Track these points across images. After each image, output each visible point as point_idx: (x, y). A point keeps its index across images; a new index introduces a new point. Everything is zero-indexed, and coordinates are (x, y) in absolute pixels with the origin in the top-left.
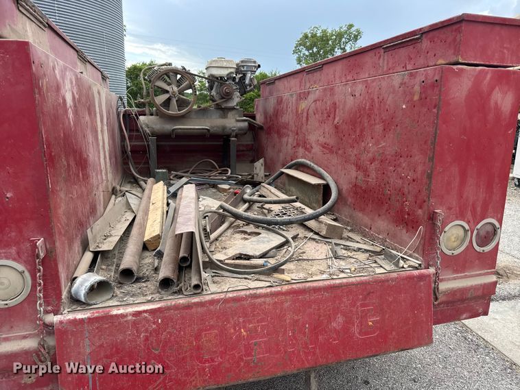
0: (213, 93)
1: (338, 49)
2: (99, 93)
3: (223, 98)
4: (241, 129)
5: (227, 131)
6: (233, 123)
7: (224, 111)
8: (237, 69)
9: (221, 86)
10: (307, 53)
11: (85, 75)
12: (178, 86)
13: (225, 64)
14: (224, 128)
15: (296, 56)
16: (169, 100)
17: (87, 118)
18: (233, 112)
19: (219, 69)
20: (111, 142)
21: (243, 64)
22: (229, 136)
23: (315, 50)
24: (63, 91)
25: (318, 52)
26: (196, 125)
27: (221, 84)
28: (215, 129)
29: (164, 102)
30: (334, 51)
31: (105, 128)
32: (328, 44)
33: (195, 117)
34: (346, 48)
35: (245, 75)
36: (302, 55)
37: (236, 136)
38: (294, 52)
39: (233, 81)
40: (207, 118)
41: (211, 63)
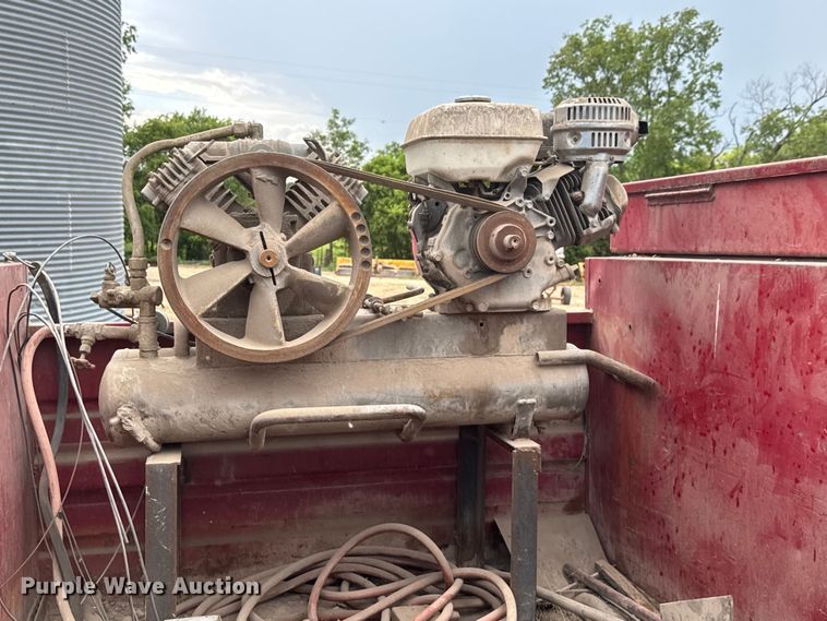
1: (659, 71)
3: (485, 271)
4: (554, 401)
5: (498, 411)
6: (525, 373)
7: (482, 323)
8: (547, 143)
9: (478, 218)
10: (579, 84)
12: (289, 228)
13: (496, 126)
14: (485, 398)
15: (552, 92)
16: (246, 289)
18: (524, 327)
19: (470, 148)
21: (571, 124)
23: (600, 75)
25: (609, 80)
27: (476, 212)
28: (446, 403)
29: (223, 302)
30: (648, 77)
32: (632, 59)
33: (357, 355)
34: (680, 68)
35: (581, 168)
36: (566, 89)
38: (547, 84)
39: (527, 194)
40: (411, 355)
41: (435, 124)
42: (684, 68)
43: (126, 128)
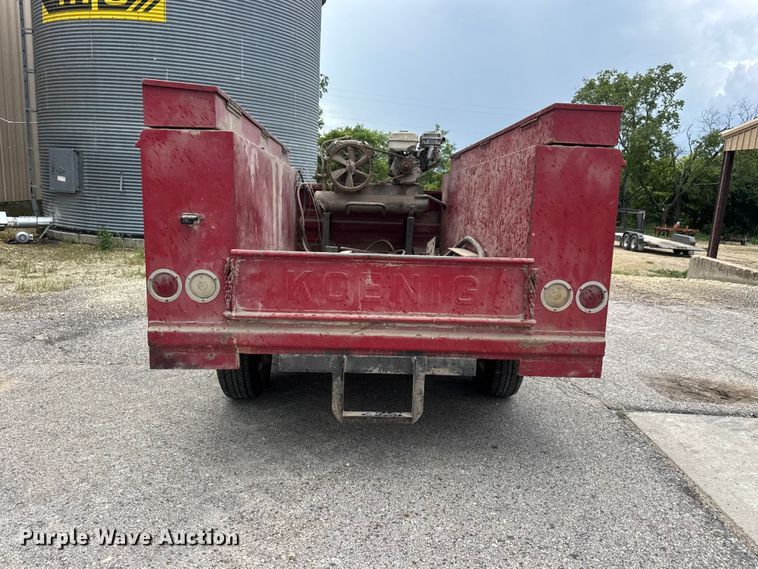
0: (392, 167)
2: (276, 165)
3: (401, 173)
4: (419, 207)
5: (405, 209)
6: (412, 200)
7: (402, 187)
8: (420, 143)
9: (400, 161)
11: (266, 151)
12: (356, 160)
13: (406, 138)
14: (401, 205)
16: (346, 174)
17: (265, 186)
18: (413, 188)
19: (400, 143)
20: (285, 213)
21: (427, 138)
22: (407, 214)
24: (249, 163)
26: (371, 201)
27: (400, 159)
28: (392, 206)
29: (340, 177)
30: (635, 107)
31: (280, 199)
32: (626, 96)
34: (656, 102)
35: (427, 149)
37: (415, 215)
39: (414, 155)
40: (384, 194)
42: (659, 101)
43: (319, 135)
